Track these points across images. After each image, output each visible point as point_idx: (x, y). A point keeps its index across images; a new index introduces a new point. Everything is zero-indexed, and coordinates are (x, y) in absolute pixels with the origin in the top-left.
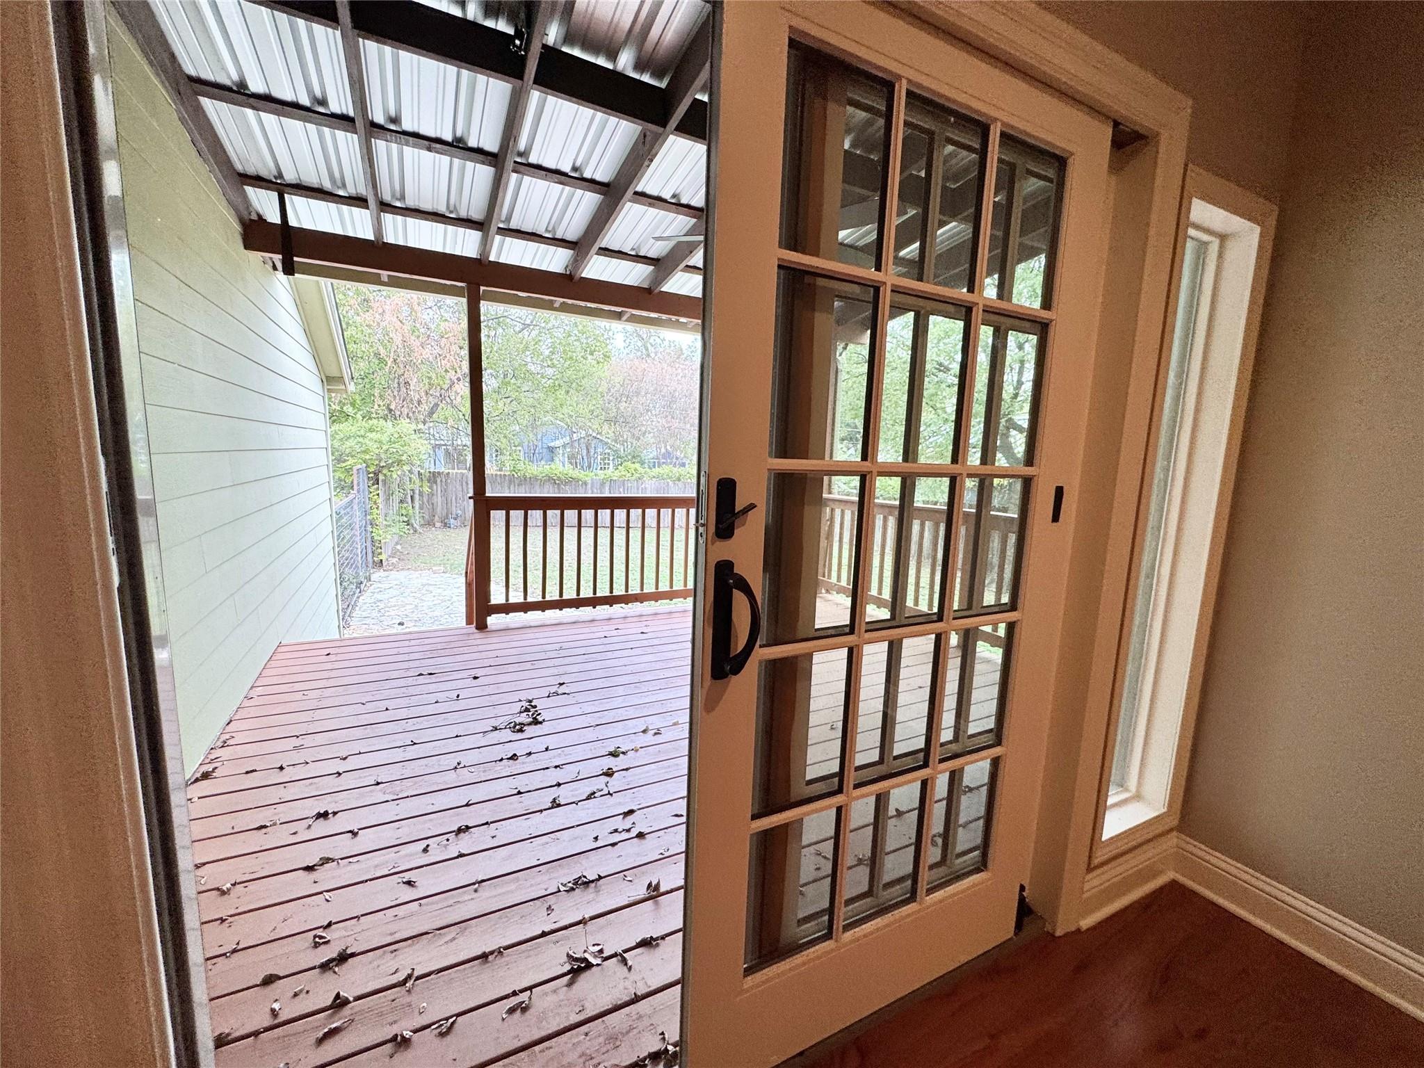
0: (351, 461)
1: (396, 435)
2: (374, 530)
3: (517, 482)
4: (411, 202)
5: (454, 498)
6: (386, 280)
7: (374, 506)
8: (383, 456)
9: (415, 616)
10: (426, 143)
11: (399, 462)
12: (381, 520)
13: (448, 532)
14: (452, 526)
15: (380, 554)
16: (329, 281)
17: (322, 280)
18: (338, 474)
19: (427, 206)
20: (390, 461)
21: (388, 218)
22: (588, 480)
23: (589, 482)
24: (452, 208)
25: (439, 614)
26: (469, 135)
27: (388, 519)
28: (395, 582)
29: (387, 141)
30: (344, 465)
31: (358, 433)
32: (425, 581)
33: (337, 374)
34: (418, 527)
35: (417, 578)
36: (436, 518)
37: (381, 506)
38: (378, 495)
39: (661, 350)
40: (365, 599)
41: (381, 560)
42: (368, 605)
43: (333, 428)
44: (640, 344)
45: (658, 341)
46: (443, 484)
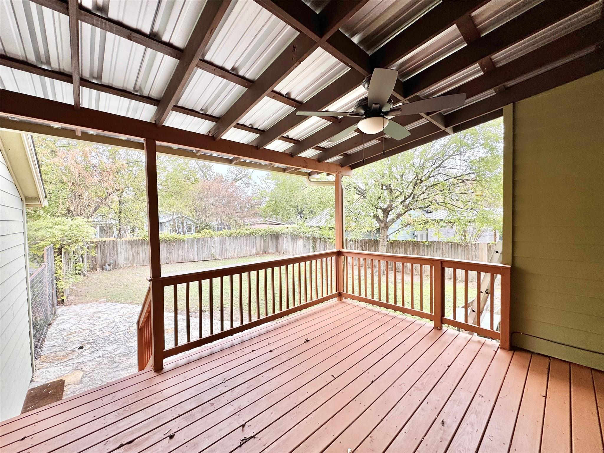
0: (42, 243)
1: (74, 226)
2: (58, 283)
3: (146, 243)
4: (105, 80)
5: (108, 254)
6: (80, 135)
7: (58, 268)
8: (65, 239)
9: (90, 339)
10: (128, 32)
11: (77, 241)
12: (63, 276)
13: (105, 273)
14: (107, 269)
15: (62, 296)
16: (30, 134)
17: (24, 134)
18: (33, 251)
19: (118, 84)
20: (70, 241)
21: (85, 91)
22: (185, 239)
23: (186, 240)
24: (137, 89)
25: (107, 334)
26: (164, 31)
27: (68, 274)
28: (74, 314)
29: (93, 24)
30: (37, 245)
31: (48, 226)
32: (94, 310)
33: (34, 195)
34: (86, 273)
35: (89, 308)
36: (98, 266)
37: (63, 268)
38: (61, 261)
39: (213, 177)
40: (52, 331)
41: (63, 300)
42: (54, 335)
43: (29, 224)
44: (202, 174)
45: (211, 173)
46: (102, 247)
